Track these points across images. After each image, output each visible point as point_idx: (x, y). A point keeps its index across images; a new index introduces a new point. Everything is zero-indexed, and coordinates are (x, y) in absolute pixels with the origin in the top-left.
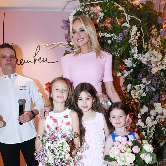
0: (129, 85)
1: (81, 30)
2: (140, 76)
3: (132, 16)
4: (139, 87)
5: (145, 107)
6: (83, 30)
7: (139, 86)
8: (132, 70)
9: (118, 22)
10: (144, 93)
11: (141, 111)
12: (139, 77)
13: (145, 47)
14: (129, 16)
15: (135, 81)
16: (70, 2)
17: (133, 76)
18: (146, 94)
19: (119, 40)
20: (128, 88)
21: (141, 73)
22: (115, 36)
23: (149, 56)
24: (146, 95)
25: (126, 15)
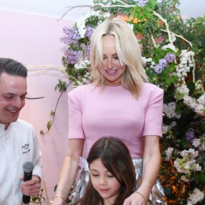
0: (169, 148)
2: (190, 134)
3: (179, 35)
4: (189, 154)
5: (197, 190)
7: (187, 151)
8: (174, 124)
9: (154, 42)
10: (198, 165)
11: (190, 198)
13: (197, 86)
14: (174, 34)
15: (180, 143)
16: (74, 7)
17: (177, 134)
18: (201, 167)
19: (159, 70)
20: (167, 154)
21: (191, 130)
22: (153, 63)
24: (200, 170)
25: (169, 32)
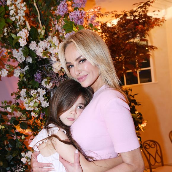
0: (23, 89)
1: (79, 60)
2: (38, 75)
4: (37, 93)
6: (84, 60)
7: (36, 91)
8: (27, 68)
10: (46, 102)
12: (36, 78)
13: (42, 31)
17: (29, 76)
18: (48, 103)
20: (22, 95)
21: (38, 72)
23: (46, 45)
24: (48, 105)
